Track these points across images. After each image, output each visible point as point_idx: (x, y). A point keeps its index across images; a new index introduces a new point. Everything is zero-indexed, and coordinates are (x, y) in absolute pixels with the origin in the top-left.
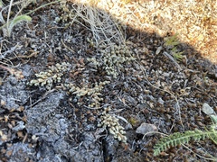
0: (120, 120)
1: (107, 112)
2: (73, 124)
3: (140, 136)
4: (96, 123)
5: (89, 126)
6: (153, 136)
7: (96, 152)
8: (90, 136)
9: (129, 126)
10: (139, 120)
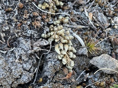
0: (74, 40)
1: (62, 23)
2: (10, 22)
4: (41, 30)
5: (30, 32)
6: (112, 75)
7: (28, 66)
8: (25, 44)
9: (84, 51)
10: (102, 48)
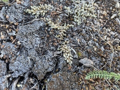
0: (72, 51)
1: (66, 44)
2: (43, 43)
3: (80, 65)
4: (57, 47)
5: (52, 48)
6: (89, 68)
7: (51, 63)
8: (50, 53)
9: (76, 56)
10: (84, 55)
